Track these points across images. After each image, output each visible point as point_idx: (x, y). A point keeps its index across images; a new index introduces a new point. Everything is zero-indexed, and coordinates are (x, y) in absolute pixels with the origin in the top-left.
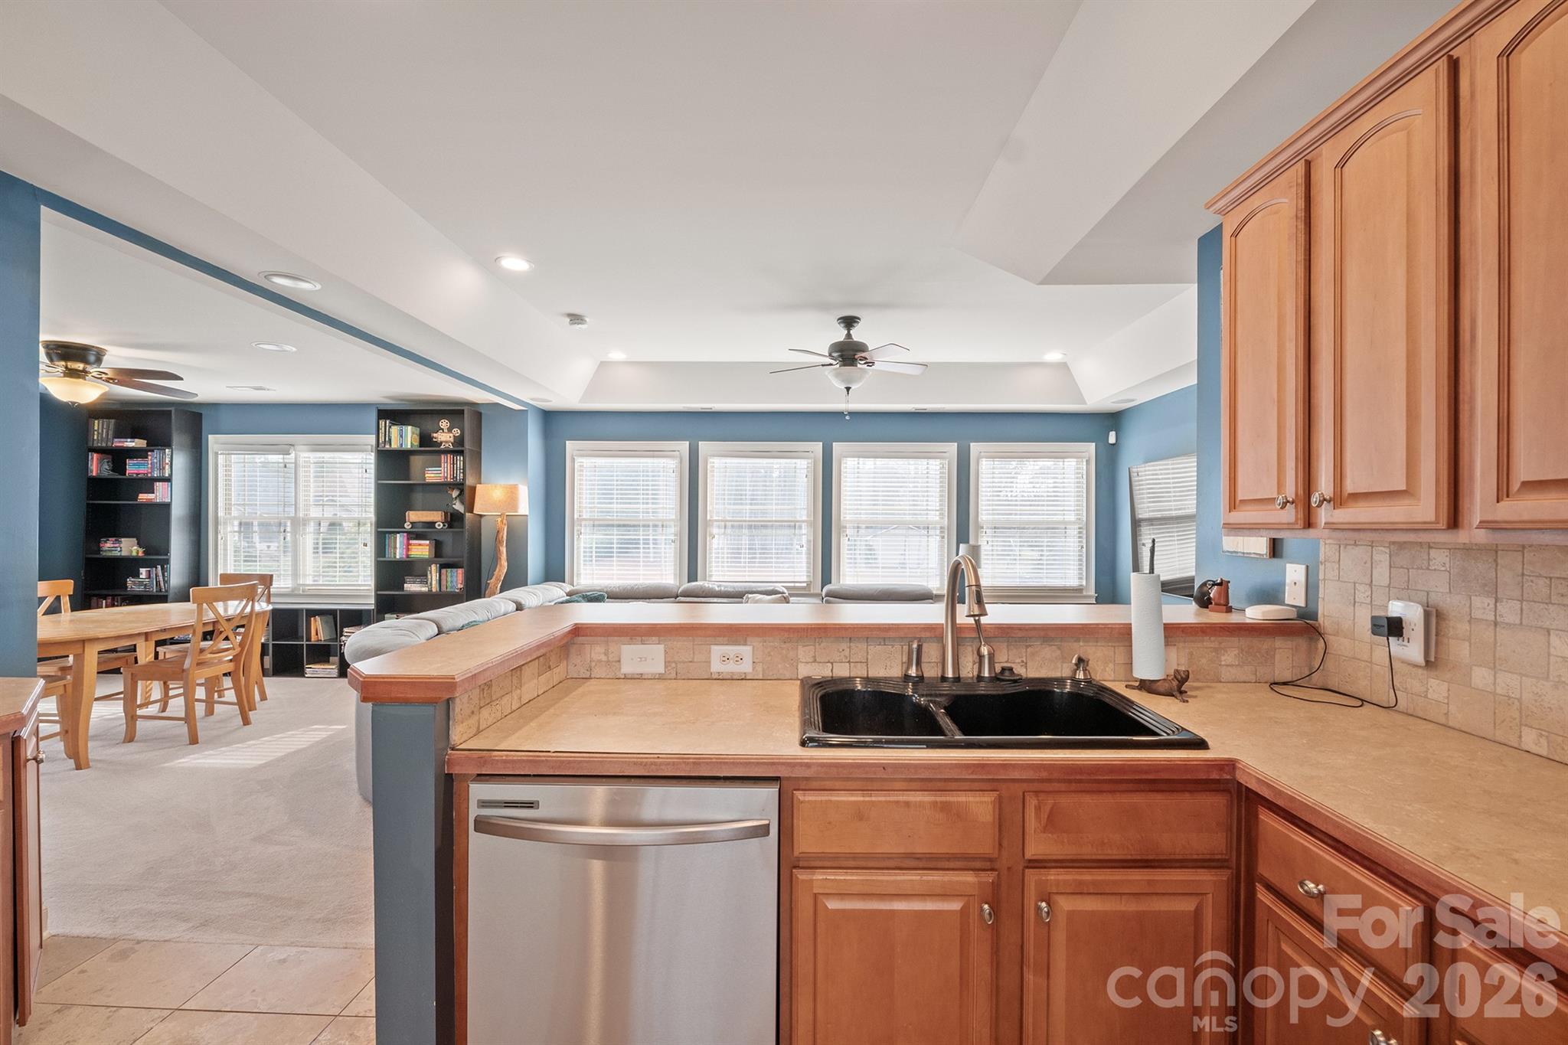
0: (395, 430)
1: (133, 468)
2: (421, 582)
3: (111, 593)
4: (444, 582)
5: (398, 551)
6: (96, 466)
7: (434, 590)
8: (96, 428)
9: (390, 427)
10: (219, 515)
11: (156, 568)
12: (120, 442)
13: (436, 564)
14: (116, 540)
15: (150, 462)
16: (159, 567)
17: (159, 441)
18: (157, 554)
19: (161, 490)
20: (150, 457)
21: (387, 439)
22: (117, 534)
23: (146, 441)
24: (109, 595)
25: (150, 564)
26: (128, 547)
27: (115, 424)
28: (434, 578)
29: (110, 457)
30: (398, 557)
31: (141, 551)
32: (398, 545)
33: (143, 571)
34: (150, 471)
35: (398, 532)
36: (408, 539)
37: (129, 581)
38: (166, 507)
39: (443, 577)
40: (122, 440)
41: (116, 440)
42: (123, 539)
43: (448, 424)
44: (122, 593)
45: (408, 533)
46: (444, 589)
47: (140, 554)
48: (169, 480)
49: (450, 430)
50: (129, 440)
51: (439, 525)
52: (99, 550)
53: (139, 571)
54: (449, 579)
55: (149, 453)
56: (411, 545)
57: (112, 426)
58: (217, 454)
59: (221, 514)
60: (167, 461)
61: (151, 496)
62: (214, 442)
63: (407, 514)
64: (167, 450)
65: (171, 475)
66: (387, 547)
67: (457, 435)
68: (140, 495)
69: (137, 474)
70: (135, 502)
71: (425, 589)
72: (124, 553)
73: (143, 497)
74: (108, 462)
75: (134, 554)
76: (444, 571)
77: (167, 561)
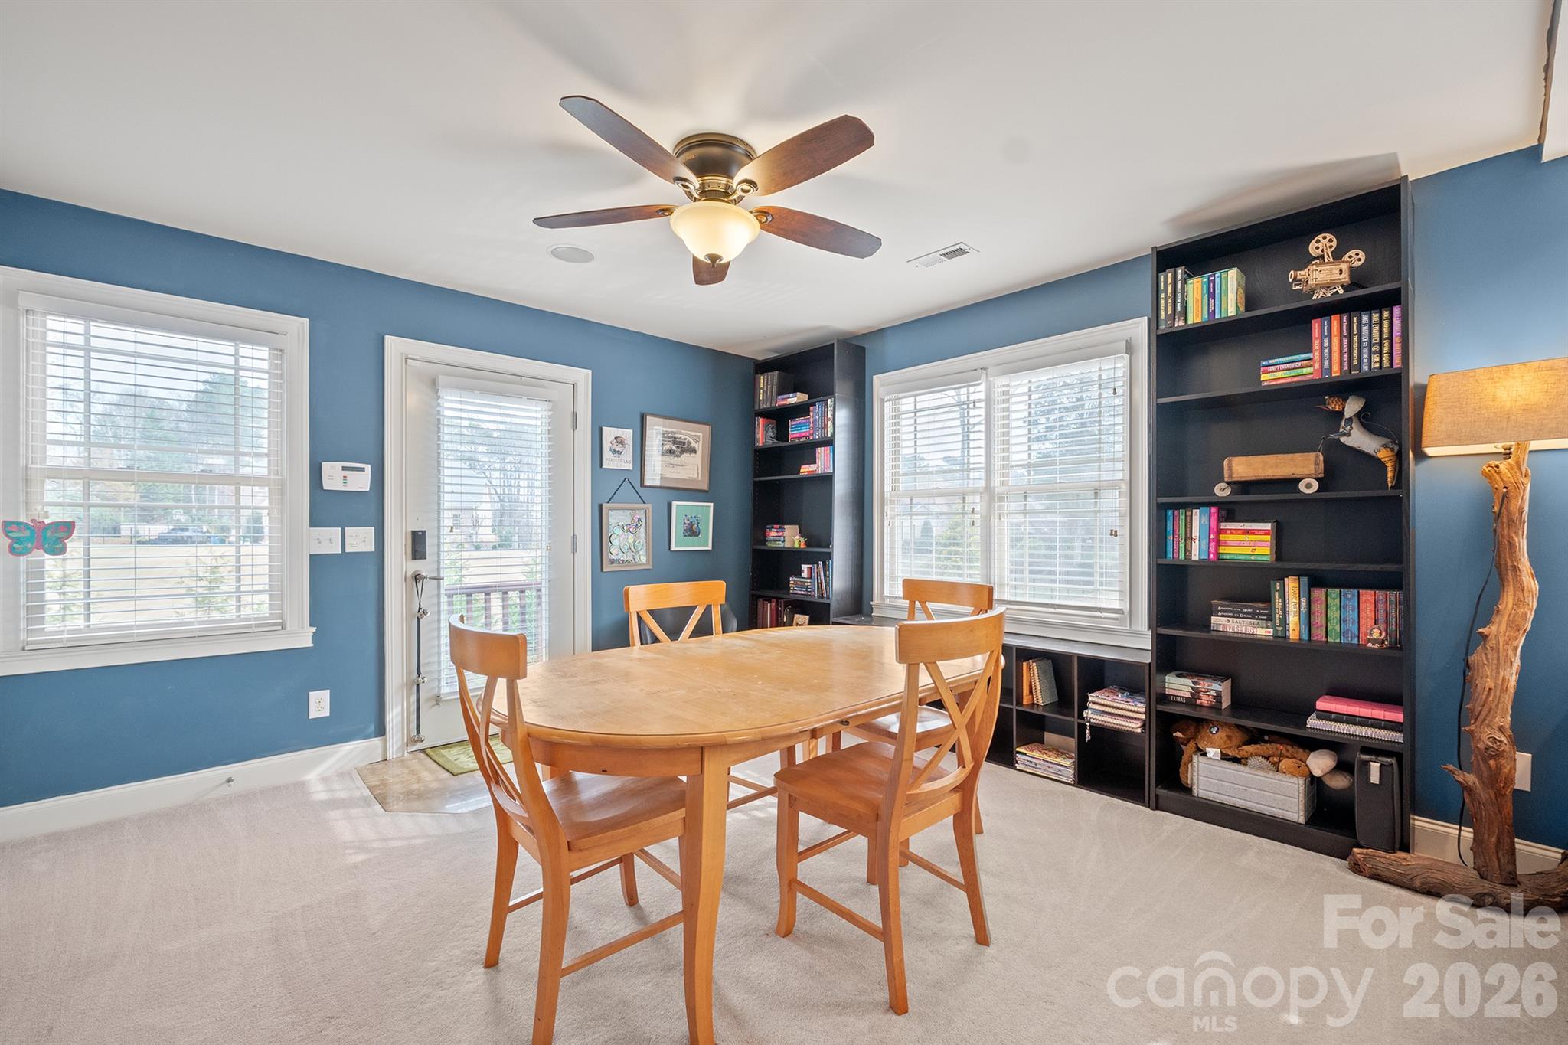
0: (1196, 286)
1: (797, 430)
2: (1253, 616)
3: (774, 595)
4: (1319, 619)
5: (1195, 545)
6: (763, 435)
7: (1293, 636)
8: (762, 386)
9: (1184, 282)
10: (886, 490)
11: (818, 565)
12: (783, 399)
13: (1299, 575)
14: (780, 528)
15: (811, 420)
16: (821, 563)
17: (820, 392)
18: (819, 546)
19: (823, 458)
20: (811, 414)
21: (1179, 308)
22: (780, 521)
23: (807, 396)
24: (774, 598)
25: (812, 559)
26: (789, 538)
27: (779, 376)
28: (1293, 608)
29: (775, 422)
30: (1195, 557)
31: (803, 540)
32: (1196, 533)
33: (805, 567)
34: (811, 432)
35: (1197, 505)
36: (1220, 520)
37: (792, 580)
38: (827, 480)
39: (1318, 608)
40: (785, 396)
41: (779, 397)
42: (786, 526)
43: (1334, 244)
44: (784, 596)
45: (1220, 504)
46: (1319, 634)
47: (802, 546)
48: (829, 443)
49: (1338, 255)
50: (791, 395)
51: (1308, 486)
52: (764, 541)
53: (801, 567)
54: (1334, 614)
55: (811, 408)
56: (1224, 532)
57: (775, 381)
58: (882, 401)
59: (887, 488)
60: (829, 416)
61: (812, 467)
62: (880, 384)
63: (1226, 462)
64: (829, 400)
65: (833, 435)
66: (1170, 537)
67: (1358, 264)
68: (802, 467)
69: (799, 438)
70: (797, 476)
71: (1264, 631)
72: (787, 545)
73: (806, 469)
74: (772, 428)
75: (797, 546)
76: (1319, 593)
77: (829, 556)
